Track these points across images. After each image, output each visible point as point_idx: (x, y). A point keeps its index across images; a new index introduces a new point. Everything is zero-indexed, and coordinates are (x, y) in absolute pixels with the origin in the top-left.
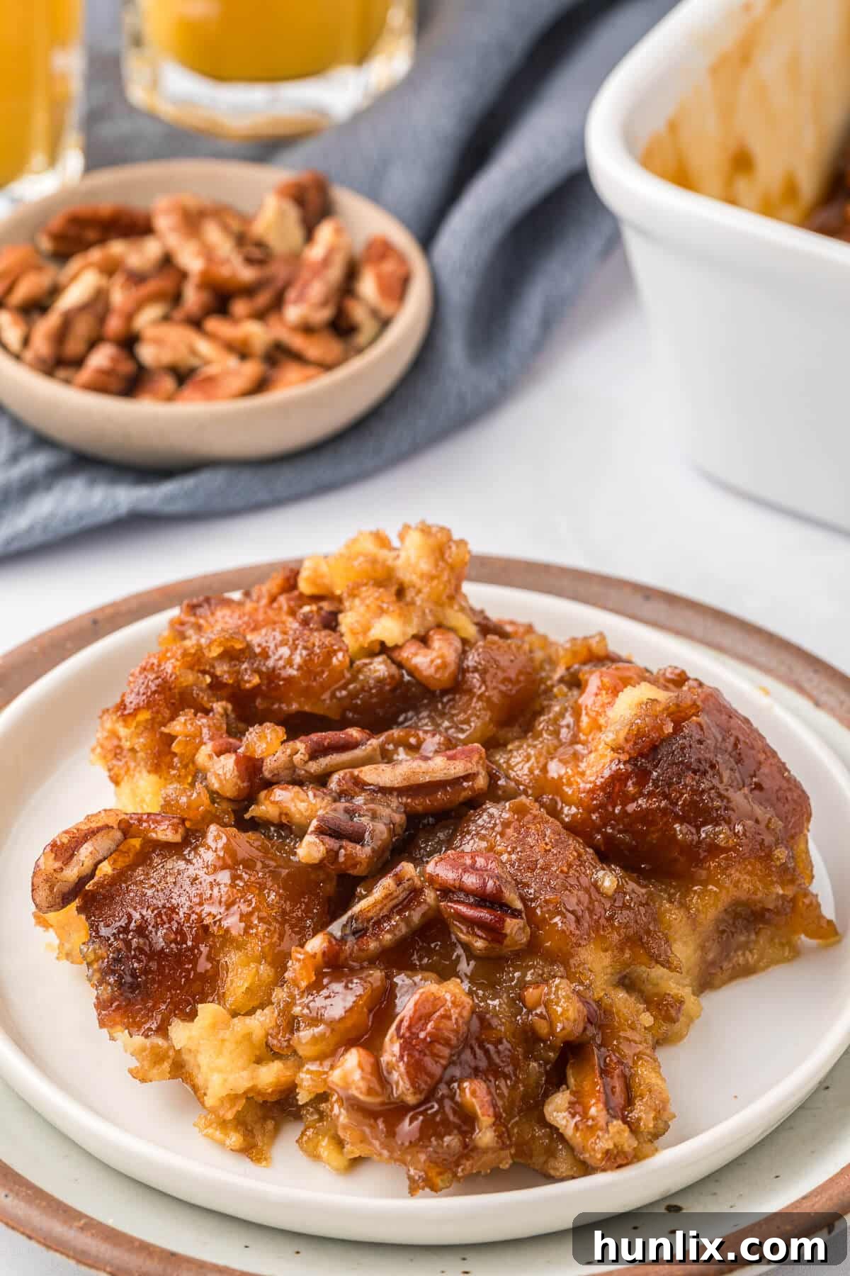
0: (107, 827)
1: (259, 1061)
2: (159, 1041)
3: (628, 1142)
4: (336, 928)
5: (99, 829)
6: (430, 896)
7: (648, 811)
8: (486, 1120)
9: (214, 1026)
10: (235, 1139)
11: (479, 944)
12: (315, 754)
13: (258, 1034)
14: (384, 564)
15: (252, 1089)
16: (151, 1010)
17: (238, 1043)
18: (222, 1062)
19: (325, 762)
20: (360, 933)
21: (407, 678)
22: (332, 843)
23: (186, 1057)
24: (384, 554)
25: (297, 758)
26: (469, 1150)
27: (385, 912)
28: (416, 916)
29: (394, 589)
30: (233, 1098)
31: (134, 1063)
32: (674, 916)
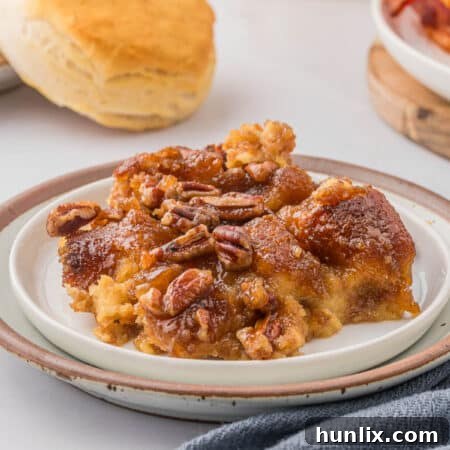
0: (89, 207)
1: (123, 303)
2: (84, 292)
3: (269, 348)
4: (164, 247)
5: (84, 207)
6: (212, 240)
7: (329, 230)
8: (204, 326)
9: (106, 285)
10: (107, 337)
11: (227, 262)
12: (186, 188)
13: (124, 291)
14: (255, 135)
15: (117, 314)
16: (85, 279)
17: (114, 293)
18: (107, 301)
19: (190, 193)
20: (175, 250)
21: (247, 176)
22: (176, 217)
23: (94, 300)
24: (257, 132)
25: (178, 189)
26: (194, 339)
27: (189, 243)
28: (202, 247)
29: (257, 146)
30: (108, 318)
31: (72, 301)
32: (333, 278)
